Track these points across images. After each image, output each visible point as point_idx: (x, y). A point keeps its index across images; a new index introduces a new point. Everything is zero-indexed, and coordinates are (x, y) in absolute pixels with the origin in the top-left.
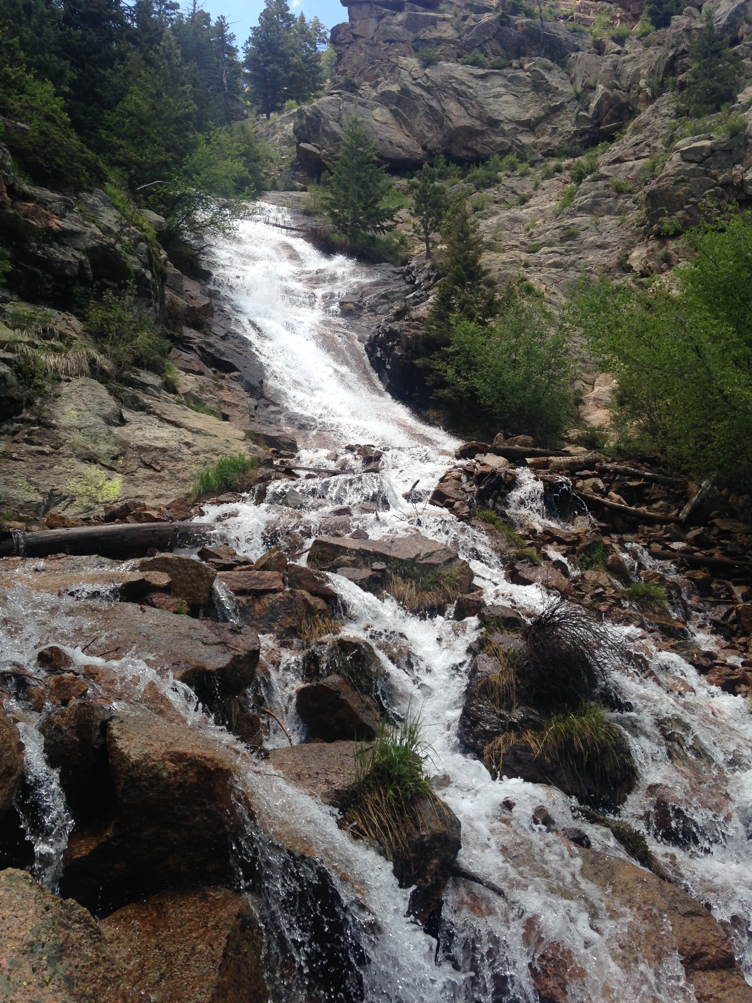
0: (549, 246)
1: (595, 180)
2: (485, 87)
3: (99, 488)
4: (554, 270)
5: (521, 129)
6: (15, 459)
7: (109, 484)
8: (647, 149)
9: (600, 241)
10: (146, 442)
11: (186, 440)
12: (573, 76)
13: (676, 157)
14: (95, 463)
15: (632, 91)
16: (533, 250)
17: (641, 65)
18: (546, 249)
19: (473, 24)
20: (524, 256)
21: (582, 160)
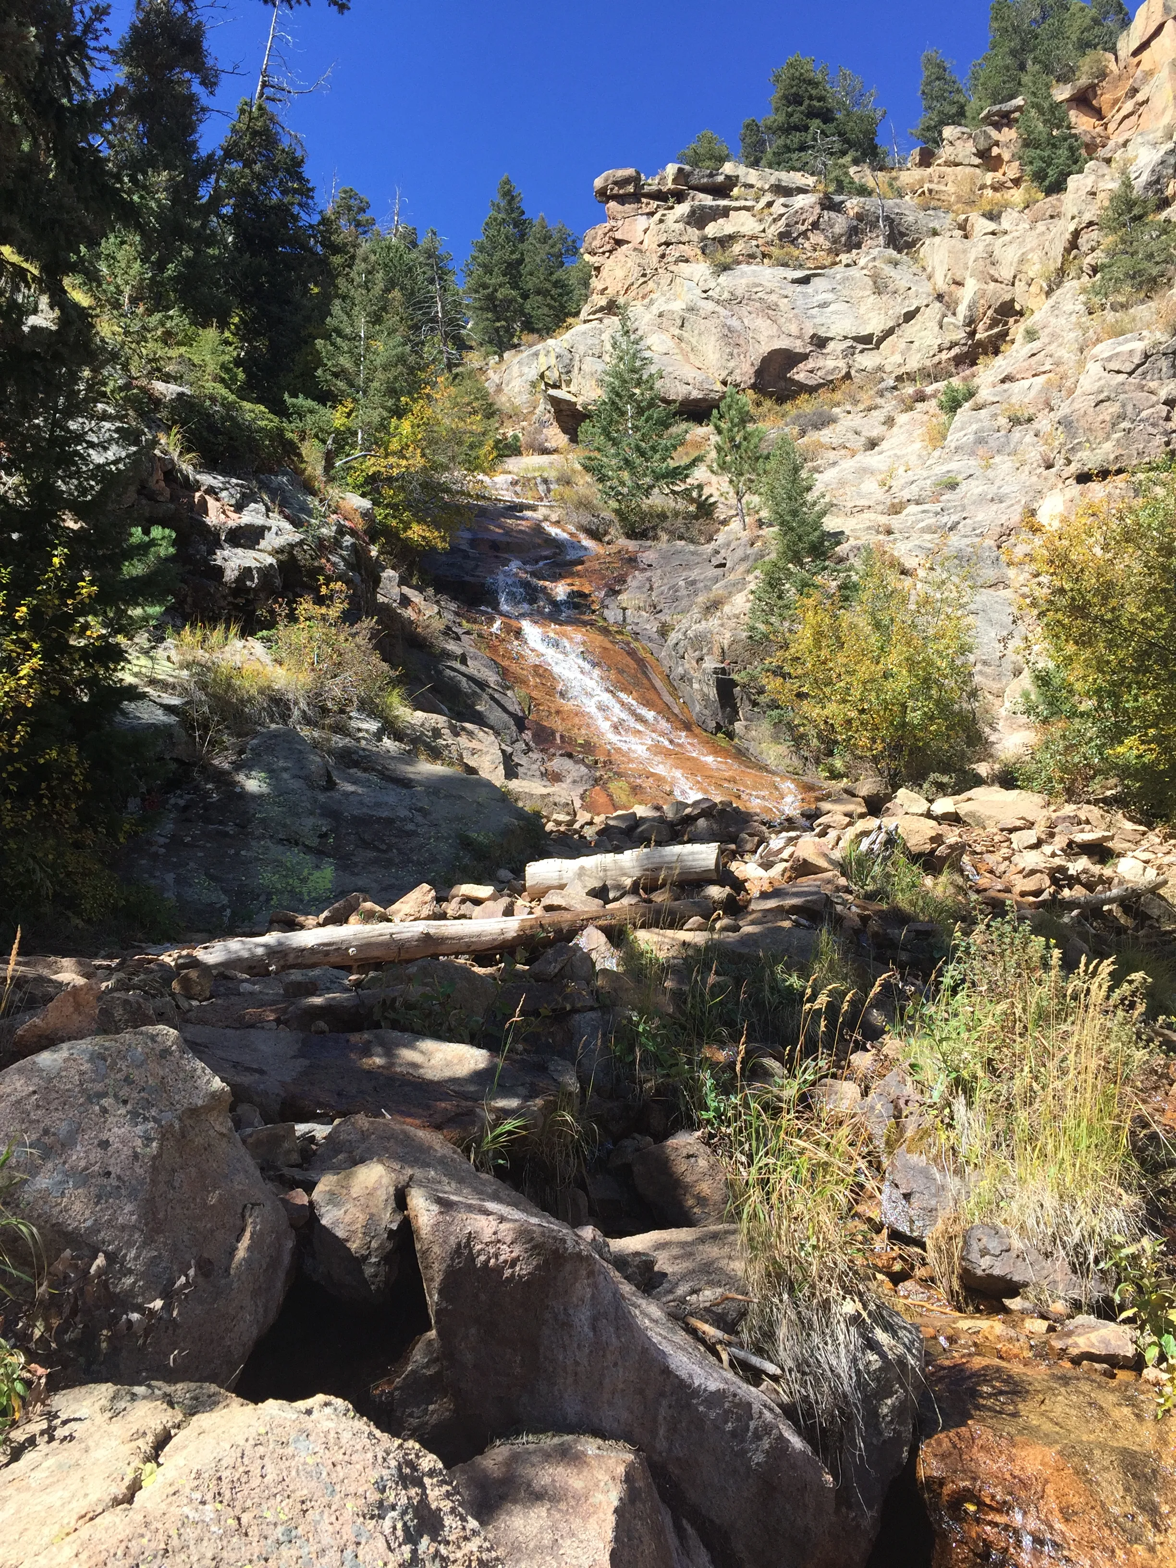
0: (918, 503)
1: (978, 408)
2: (805, 295)
3: (304, 881)
4: (928, 537)
5: (861, 347)
6: (186, 845)
7: (317, 874)
8: (1049, 361)
9: (992, 491)
10: (365, 810)
11: (420, 804)
12: (929, 269)
13: (1094, 368)
14: (297, 844)
15: (1017, 283)
16: (896, 509)
17: (1029, 247)
18: (912, 508)
19: (783, 210)
20: (884, 520)
21: (956, 382)
